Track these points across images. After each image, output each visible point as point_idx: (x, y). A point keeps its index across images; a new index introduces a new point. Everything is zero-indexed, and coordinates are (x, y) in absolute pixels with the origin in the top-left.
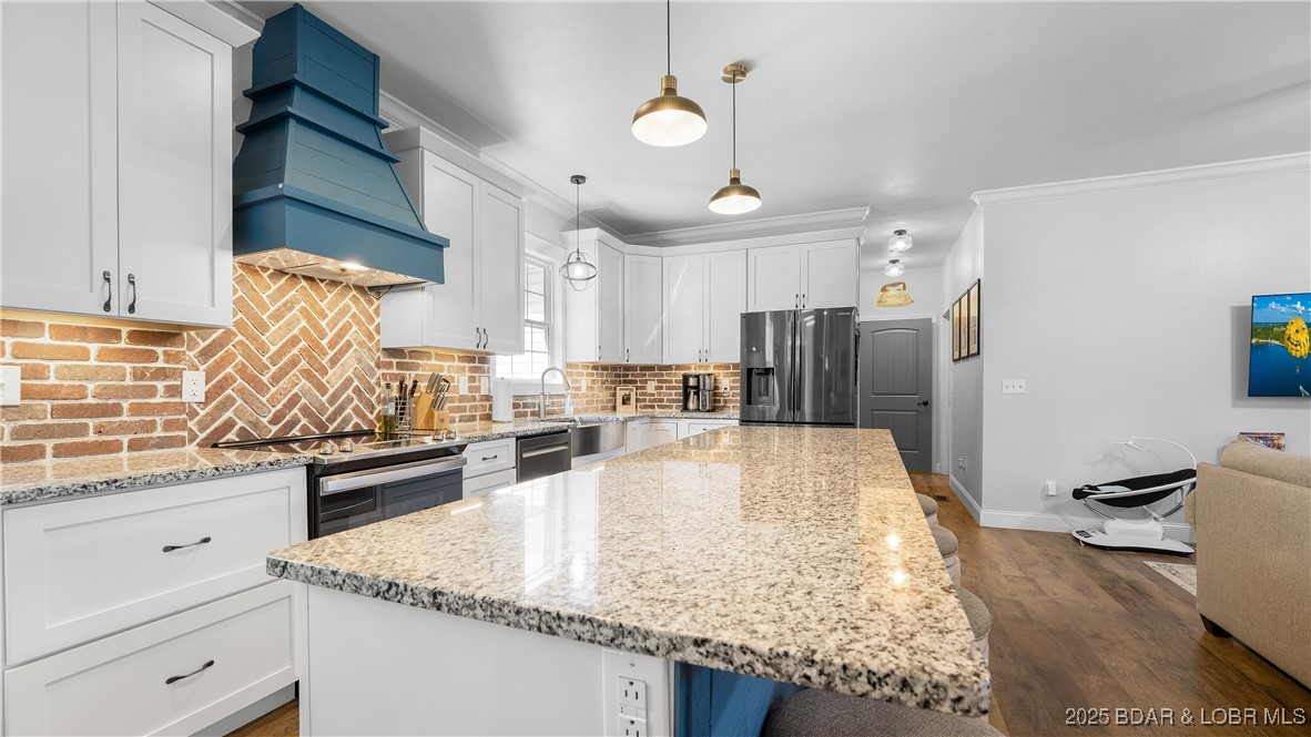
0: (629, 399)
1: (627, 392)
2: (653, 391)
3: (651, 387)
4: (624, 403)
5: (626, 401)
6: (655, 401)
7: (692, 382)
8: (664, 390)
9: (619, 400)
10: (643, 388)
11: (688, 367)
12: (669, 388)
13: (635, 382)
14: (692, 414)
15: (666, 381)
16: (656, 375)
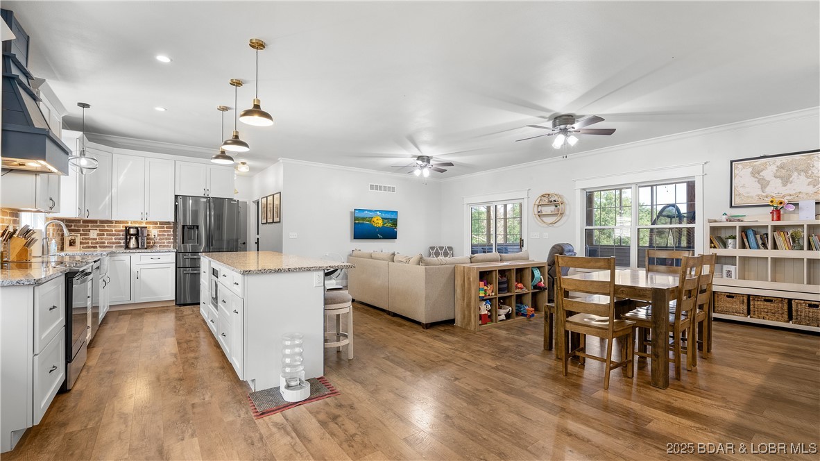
0: (74, 242)
1: (73, 237)
2: (95, 237)
3: (93, 234)
4: (71, 245)
5: (72, 243)
6: (97, 243)
7: (132, 231)
8: (105, 236)
9: (67, 243)
10: (85, 235)
11: (127, 222)
12: (110, 235)
13: (79, 230)
14: (131, 251)
15: (107, 230)
16: (98, 227)
